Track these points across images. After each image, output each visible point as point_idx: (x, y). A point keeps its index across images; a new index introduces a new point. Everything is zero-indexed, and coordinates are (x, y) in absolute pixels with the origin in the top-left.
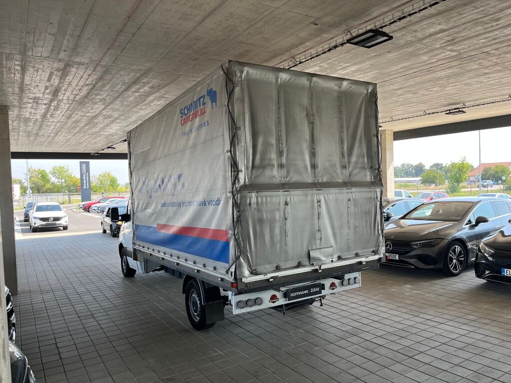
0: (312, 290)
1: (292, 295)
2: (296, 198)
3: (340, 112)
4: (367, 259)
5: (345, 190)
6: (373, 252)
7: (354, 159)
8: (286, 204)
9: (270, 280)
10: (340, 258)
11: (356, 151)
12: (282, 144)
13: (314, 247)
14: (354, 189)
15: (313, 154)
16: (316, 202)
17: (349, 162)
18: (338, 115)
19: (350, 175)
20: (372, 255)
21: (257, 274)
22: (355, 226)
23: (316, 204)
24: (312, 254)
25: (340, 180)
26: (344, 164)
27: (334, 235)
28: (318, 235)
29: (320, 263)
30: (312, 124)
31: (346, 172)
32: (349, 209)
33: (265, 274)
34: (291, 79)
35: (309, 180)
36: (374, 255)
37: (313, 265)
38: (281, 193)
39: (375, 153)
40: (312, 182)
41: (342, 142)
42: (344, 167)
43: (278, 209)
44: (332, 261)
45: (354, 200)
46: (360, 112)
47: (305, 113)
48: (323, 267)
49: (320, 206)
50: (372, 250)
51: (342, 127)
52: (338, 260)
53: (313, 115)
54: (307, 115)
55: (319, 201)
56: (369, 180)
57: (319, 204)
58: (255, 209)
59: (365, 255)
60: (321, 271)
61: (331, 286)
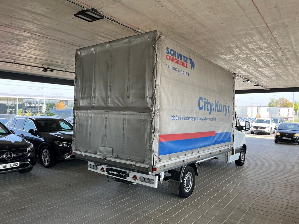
0: (120, 173)
1: (110, 172)
3: (128, 60)
6: (141, 160)
8: (91, 118)
9: (83, 156)
12: (95, 85)
14: (127, 112)
15: (110, 90)
20: (140, 163)
21: (78, 150)
22: (128, 138)
24: (100, 148)
28: (105, 139)
30: (110, 72)
31: (129, 101)
32: (124, 126)
33: (81, 152)
37: (100, 155)
41: (128, 80)
42: (128, 97)
43: (87, 120)
44: (111, 157)
45: (127, 120)
51: (129, 70)
52: (115, 157)
53: (111, 66)
54: (108, 67)
57: (106, 120)
59: (135, 161)
60: (106, 160)
61: (133, 177)
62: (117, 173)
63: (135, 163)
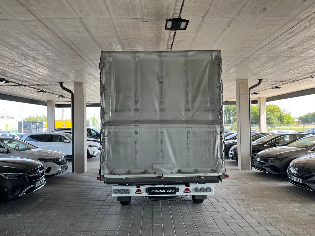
0: (168, 190)
1: (152, 191)
2: (144, 130)
3: (186, 73)
4: (206, 175)
5: (185, 126)
6: (212, 170)
7: (197, 104)
8: (136, 133)
9: (123, 179)
10: (179, 172)
11: (199, 99)
12: (138, 97)
13: (157, 162)
14: (193, 125)
15: (162, 103)
16: (160, 133)
17: (193, 107)
18: (184, 76)
19: (193, 116)
20: (211, 173)
21: (114, 174)
22: (194, 151)
23: (160, 134)
24: (155, 166)
25: (183, 119)
26: (188, 108)
27: (175, 155)
28: (161, 155)
29: (161, 173)
30: (161, 83)
31: (190, 114)
32: (188, 139)
33: (120, 175)
34: (145, 56)
35: (158, 118)
36: (212, 173)
37: (155, 173)
38: (132, 126)
39: (217, 100)
40: (159, 120)
41: (187, 93)
42: (188, 110)
43: (130, 136)
44: (172, 173)
45: (193, 133)
46: (204, 72)
47: (156, 76)
48: (165, 176)
49: (163, 135)
50: (211, 169)
51: (187, 83)
52: (178, 172)
53: (162, 77)
54: (158, 77)
55: (162, 132)
56: (211, 119)
57: (162, 134)
58: (114, 135)
59: (204, 172)
60: (163, 178)
61: (185, 190)
62: (164, 191)
63: (205, 174)
